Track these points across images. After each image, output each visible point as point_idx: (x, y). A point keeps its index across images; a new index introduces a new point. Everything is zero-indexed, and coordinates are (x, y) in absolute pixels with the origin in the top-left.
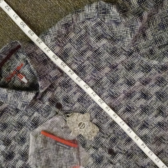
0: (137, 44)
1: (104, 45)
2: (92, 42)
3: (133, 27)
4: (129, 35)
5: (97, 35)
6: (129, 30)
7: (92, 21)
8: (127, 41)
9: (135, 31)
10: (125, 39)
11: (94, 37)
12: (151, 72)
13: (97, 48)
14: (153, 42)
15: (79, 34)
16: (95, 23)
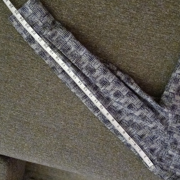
0: (162, 131)
1: (173, 152)
2: (175, 159)
3: (151, 138)
4: (158, 138)
5: (169, 157)
6: (155, 140)
7: (162, 165)
8: (162, 138)
9: (153, 136)
10: (162, 140)
11: (171, 158)
12: (178, 114)
13: (178, 155)
14: (156, 122)
15: (175, 170)
16: (162, 163)
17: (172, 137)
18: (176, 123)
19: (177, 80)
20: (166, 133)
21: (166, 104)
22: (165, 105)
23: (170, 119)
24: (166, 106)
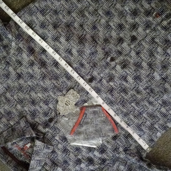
13: (4, 88)
17: (7, 68)
18: (17, 55)
19: (32, 12)
20: (3, 62)
21: (13, 30)
22: (11, 30)
23: (12, 49)
24: (12, 32)
